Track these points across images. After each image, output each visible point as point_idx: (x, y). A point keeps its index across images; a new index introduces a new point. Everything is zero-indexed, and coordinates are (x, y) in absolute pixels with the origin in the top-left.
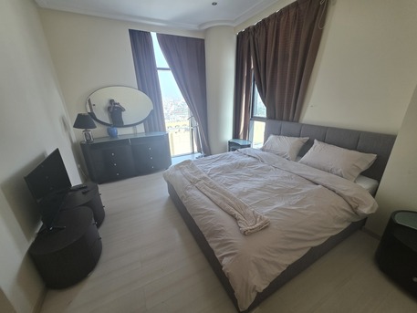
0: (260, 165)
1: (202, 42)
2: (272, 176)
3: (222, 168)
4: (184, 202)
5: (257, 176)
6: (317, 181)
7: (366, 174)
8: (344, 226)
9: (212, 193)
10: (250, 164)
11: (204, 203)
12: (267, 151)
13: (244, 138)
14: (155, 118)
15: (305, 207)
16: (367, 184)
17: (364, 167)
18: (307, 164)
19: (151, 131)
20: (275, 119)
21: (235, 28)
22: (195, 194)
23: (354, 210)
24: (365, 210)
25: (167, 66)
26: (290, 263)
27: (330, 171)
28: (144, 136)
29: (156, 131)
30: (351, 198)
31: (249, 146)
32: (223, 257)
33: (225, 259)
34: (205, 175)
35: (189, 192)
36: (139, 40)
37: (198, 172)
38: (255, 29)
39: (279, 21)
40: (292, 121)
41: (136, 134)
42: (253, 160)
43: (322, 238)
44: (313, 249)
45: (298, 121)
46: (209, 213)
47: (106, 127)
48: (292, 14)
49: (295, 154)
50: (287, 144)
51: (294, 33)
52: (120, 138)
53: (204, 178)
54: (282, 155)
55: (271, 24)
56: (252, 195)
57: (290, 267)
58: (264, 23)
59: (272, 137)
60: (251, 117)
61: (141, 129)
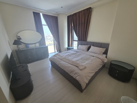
0: (79, 53)
1: (57, 17)
2: (82, 56)
3: (68, 55)
4: (59, 65)
5: (79, 56)
6: (94, 56)
7: (104, 53)
8: (102, 66)
9: (68, 61)
10: (76, 53)
11: (67, 65)
12: (79, 49)
13: (71, 46)
14: (42, 41)
15: (93, 62)
16: (105, 56)
17: (103, 52)
18: (90, 52)
19: (41, 45)
20: (80, 40)
21: (67, 14)
22: (63, 63)
23: (103, 62)
24: (105, 61)
25: (46, 24)
26: (92, 76)
27: (96, 53)
28: (39, 47)
29: (43, 45)
30: (102, 59)
31: (73, 49)
32: (76, 77)
33: (77, 77)
34: (64, 57)
35: (60, 62)
36: (36, 15)
37: (61, 57)
38: (73, 15)
39: (79, 14)
40: (85, 41)
41: (36, 46)
42: (76, 52)
43: (97, 69)
44: (96, 72)
45: (86, 41)
46: (69, 67)
47: (25, 44)
48: (83, 12)
49: (87, 50)
50: (85, 47)
51: (84, 17)
52: (30, 48)
53: (64, 58)
54: (83, 50)
55: (77, 14)
56: (79, 61)
57: (92, 77)
58: (75, 14)
59: (80, 46)
60: (73, 40)
61: (38, 45)
